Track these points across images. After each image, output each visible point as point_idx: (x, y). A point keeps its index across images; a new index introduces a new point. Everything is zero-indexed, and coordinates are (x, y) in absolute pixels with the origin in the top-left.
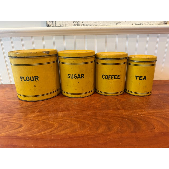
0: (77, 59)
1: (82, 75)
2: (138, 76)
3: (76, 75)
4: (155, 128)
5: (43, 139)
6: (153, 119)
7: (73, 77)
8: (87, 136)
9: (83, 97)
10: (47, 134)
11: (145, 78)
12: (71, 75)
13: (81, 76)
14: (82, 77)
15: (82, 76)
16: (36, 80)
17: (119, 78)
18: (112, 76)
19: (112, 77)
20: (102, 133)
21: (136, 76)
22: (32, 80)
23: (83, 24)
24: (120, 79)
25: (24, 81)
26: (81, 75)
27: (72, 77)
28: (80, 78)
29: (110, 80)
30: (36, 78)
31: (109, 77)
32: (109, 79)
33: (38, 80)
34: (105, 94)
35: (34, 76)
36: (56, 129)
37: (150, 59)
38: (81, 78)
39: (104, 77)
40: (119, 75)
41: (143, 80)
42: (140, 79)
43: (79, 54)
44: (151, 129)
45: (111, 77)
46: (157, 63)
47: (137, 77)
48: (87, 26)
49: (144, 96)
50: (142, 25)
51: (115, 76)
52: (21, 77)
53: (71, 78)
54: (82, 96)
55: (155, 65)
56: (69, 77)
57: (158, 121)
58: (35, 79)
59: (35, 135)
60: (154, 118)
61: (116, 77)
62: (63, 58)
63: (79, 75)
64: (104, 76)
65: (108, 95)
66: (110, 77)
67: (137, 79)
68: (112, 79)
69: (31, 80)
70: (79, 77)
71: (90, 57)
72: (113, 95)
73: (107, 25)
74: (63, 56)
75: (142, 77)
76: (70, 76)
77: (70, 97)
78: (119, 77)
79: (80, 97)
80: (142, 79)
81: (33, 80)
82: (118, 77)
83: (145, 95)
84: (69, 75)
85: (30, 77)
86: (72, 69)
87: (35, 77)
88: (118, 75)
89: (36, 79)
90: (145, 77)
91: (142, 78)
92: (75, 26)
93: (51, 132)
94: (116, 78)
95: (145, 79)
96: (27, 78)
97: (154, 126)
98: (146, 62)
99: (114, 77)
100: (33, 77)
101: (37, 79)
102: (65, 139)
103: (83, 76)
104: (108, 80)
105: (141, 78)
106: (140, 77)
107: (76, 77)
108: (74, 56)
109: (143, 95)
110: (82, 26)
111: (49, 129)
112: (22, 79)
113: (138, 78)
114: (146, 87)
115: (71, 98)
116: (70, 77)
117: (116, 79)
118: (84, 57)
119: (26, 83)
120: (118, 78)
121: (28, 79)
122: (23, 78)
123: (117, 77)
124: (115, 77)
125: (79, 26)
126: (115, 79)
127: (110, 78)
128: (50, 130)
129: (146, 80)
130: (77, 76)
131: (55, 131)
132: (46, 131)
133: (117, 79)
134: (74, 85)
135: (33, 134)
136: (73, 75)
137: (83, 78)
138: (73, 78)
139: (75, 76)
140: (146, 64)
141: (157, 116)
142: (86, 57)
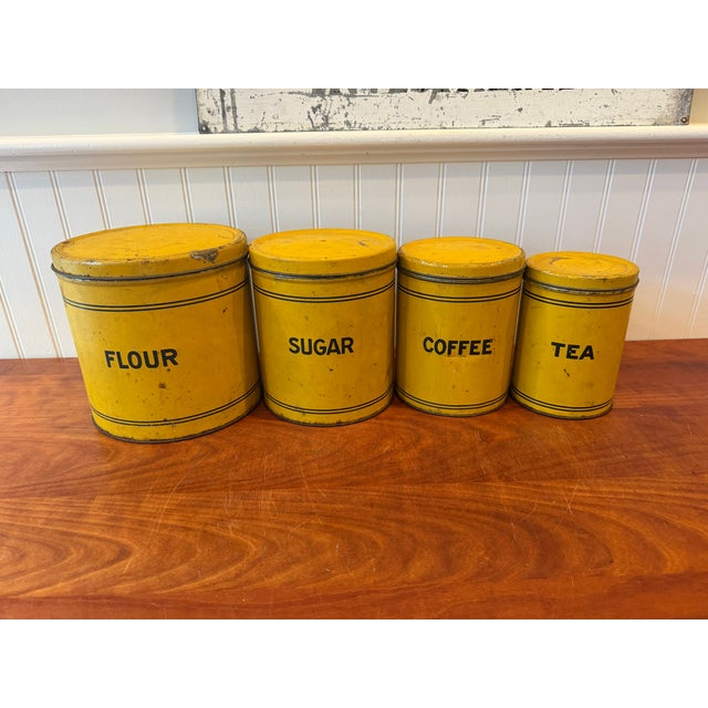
0: (326, 283)
1: (347, 343)
2: (564, 346)
3: (323, 341)
4: (616, 561)
5: (212, 605)
6: (612, 522)
7: (312, 348)
8: (368, 592)
9: (348, 424)
10: (225, 585)
11: (589, 352)
12: (302, 340)
13: (341, 346)
14: (346, 349)
15: (344, 346)
16: (165, 364)
17: (490, 352)
18: (462, 343)
19: (462, 348)
20: (424, 581)
21: (553, 344)
22: (152, 362)
23: (348, 123)
24: (491, 355)
25: (122, 366)
26: (343, 340)
27: (307, 350)
28: (339, 353)
29: (455, 358)
30: (169, 358)
31: (451, 347)
32: (449, 353)
33: (175, 363)
34: (434, 410)
35: (159, 351)
36: (253, 564)
37: (612, 281)
38: (343, 352)
39: (430, 345)
40: (488, 341)
41: (581, 358)
42: (569, 356)
43: (334, 264)
44: (599, 565)
45: (457, 346)
46: (638, 293)
47: (558, 346)
48: (365, 129)
49: (583, 418)
50: (588, 125)
51: (473, 342)
52: (107, 353)
53: (304, 352)
54: (343, 418)
55: (628, 301)
56: (295, 349)
57: (627, 528)
58: (165, 359)
59: (182, 588)
60: (614, 515)
61: (476, 347)
62: (273, 276)
63: (333, 341)
64: (432, 341)
65: (444, 411)
66: (454, 347)
67: (557, 355)
68: (460, 353)
69: (149, 366)
70: (333, 348)
71: (376, 273)
72: (466, 412)
73: (444, 125)
74: (270, 269)
75: (578, 347)
76: (299, 344)
77: (298, 423)
78: (489, 346)
79: (339, 424)
80: (576, 358)
81: (156, 365)
82: (485, 346)
83: (588, 414)
84: (297, 340)
85: (145, 353)
86: (307, 318)
87: (163, 352)
88: (485, 342)
89: (168, 361)
90: (589, 348)
91: (579, 353)
92: (315, 129)
93: (238, 576)
94: (475, 350)
95: (587, 355)
96: (134, 357)
97: (609, 553)
98: (594, 293)
99: (468, 346)
100: (155, 353)
101: (172, 359)
102: (290, 604)
103: (349, 347)
104: (445, 357)
105: (574, 352)
106: (570, 347)
107: (321, 351)
108: (313, 273)
109: (579, 415)
110: (342, 129)
111: (230, 563)
112: (112, 359)
113: (563, 351)
114: (591, 385)
115: (304, 424)
116: (297, 347)
117: (478, 353)
118: (355, 275)
119: (128, 374)
120: (484, 352)
121: (136, 360)
122: (115, 357)
123: (480, 346)
124: (473, 347)
125: (331, 130)
126: (472, 353)
127: (455, 351)
128: (232, 569)
129: (592, 358)
130: (327, 344)
131: (253, 574)
132: (221, 574)
133: (480, 356)
134: (313, 377)
135: (171, 587)
136: (310, 340)
137: (351, 351)
138: (310, 353)
139: (320, 344)
140: (594, 300)
141: (625, 510)
142: (361, 274)
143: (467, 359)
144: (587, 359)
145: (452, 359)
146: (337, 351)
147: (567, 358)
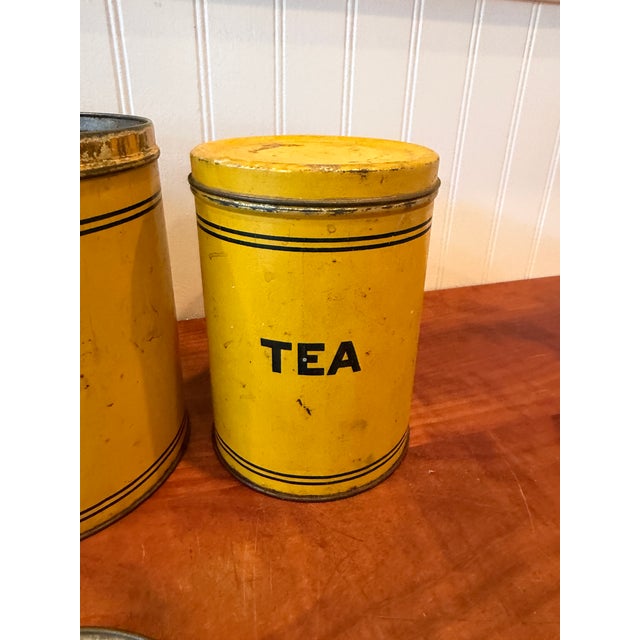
2: (288, 346)
11: (347, 356)
21: (264, 343)
37: (383, 177)
41: (332, 371)
42: (303, 370)
46: (441, 210)
47: (277, 347)
55: (420, 230)
67: (276, 367)
75: (320, 347)
80: (319, 372)
90: (347, 347)
91: (325, 360)
95: (345, 364)
98: (340, 209)
105: (314, 359)
106: (303, 349)
113: (289, 359)
129: (356, 368)
140: (343, 229)
144: (345, 372)
147: (300, 373)
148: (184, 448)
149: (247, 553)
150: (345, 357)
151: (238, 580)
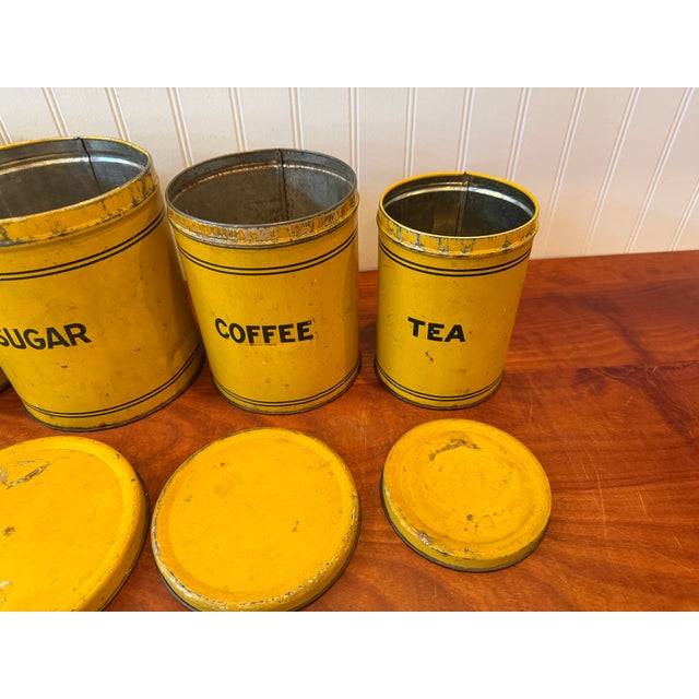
1: (75, 331)
2: (423, 324)
3: (35, 332)
7: (25, 341)
9: (116, 426)
12: (6, 330)
14: (77, 340)
15: (72, 337)
17: (311, 337)
18: (266, 328)
19: (267, 335)
21: (410, 319)
24: (314, 341)
26: (67, 328)
28: (67, 345)
29: (261, 347)
31: (252, 334)
32: (251, 341)
38: (74, 343)
40: (306, 323)
41: (448, 340)
42: (430, 337)
45: (260, 332)
47: (417, 323)
51: (283, 327)
53: (16, 346)
54: (108, 419)
61: (289, 333)
63: (50, 331)
64: (225, 325)
65: (261, 408)
66: (256, 334)
67: (416, 333)
68: (267, 341)
70: (55, 339)
72: (292, 409)
75: (442, 326)
78: (307, 330)
80: (440, 339)
82: (302, 331)
88: (300, 326)
90: (458, 328)
91: (444, 333)
94: (287, 337)
95: (456, 337)
99: (277, 332)
103: (82, 336)
104: (245, 345)
105: (437, 332)
106: (431, 326)
107: (38, 344)
113: (423, 330)
114: (463, 372)
116: (3, 338)
117: (292, 340)
120: (301, 338)
123: (294, 333)
124: (283, 333)
126: (283, 340)
127: (259, 338)
129: (462, 340)
130: (43, 335)
133: (297, 343)
134: (41, 375)
136: (16, 331)
137: (87, 340)
138: (24, 347)
139: (32, 336)
140: (461, 265)
143: (278, 347)
144: (455, 341)
145: (255, 348)
146: (62, 342)
147: (429, 338)
148: (359, 372)
149: (364, 416)
150: (456, 333)
151: (359, 426)
